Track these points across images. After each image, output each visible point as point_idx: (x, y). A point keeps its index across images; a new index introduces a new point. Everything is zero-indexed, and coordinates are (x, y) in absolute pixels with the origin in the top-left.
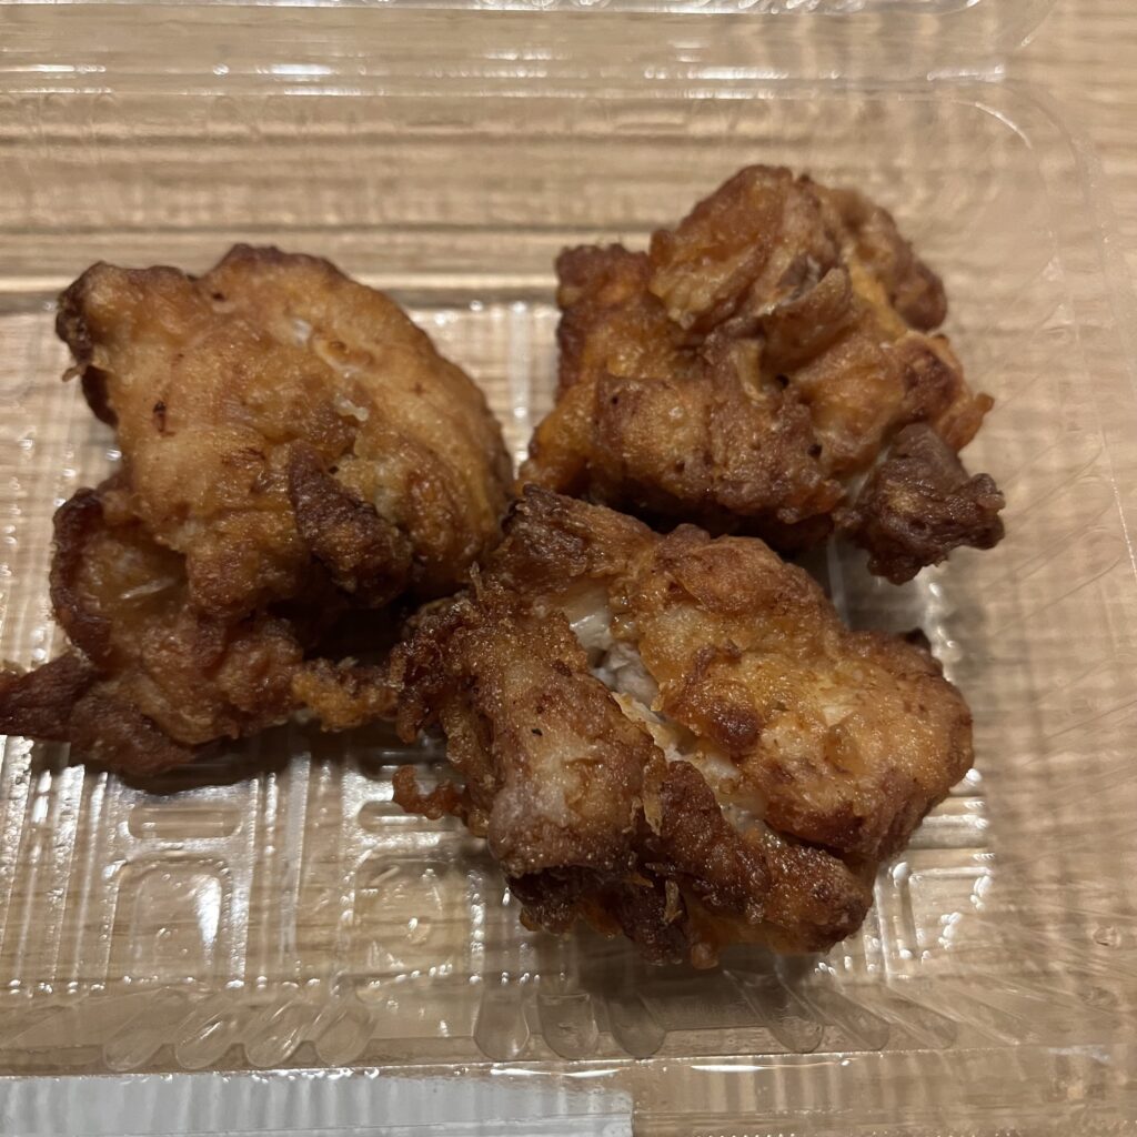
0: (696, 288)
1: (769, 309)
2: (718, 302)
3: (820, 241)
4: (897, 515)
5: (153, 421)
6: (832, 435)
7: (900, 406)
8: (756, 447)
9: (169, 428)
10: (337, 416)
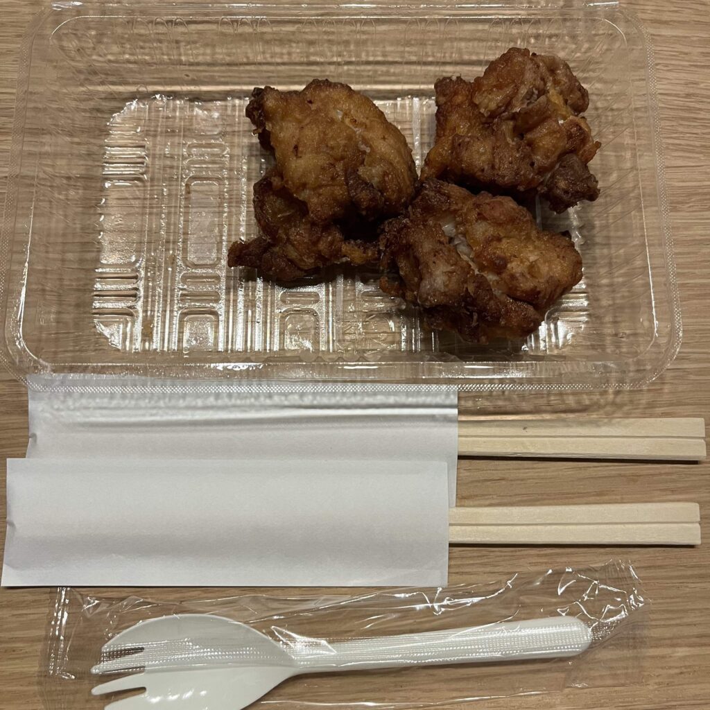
0: (491, 101)
1: (518, 110)
2: (499, 107)
3: (539, 83)
4: (559, 189)
5: (293, 152)
6: (539, 157)
7: (565, 147)
8: (511, 163)
9: (299, 155)
10: (359, 151)
